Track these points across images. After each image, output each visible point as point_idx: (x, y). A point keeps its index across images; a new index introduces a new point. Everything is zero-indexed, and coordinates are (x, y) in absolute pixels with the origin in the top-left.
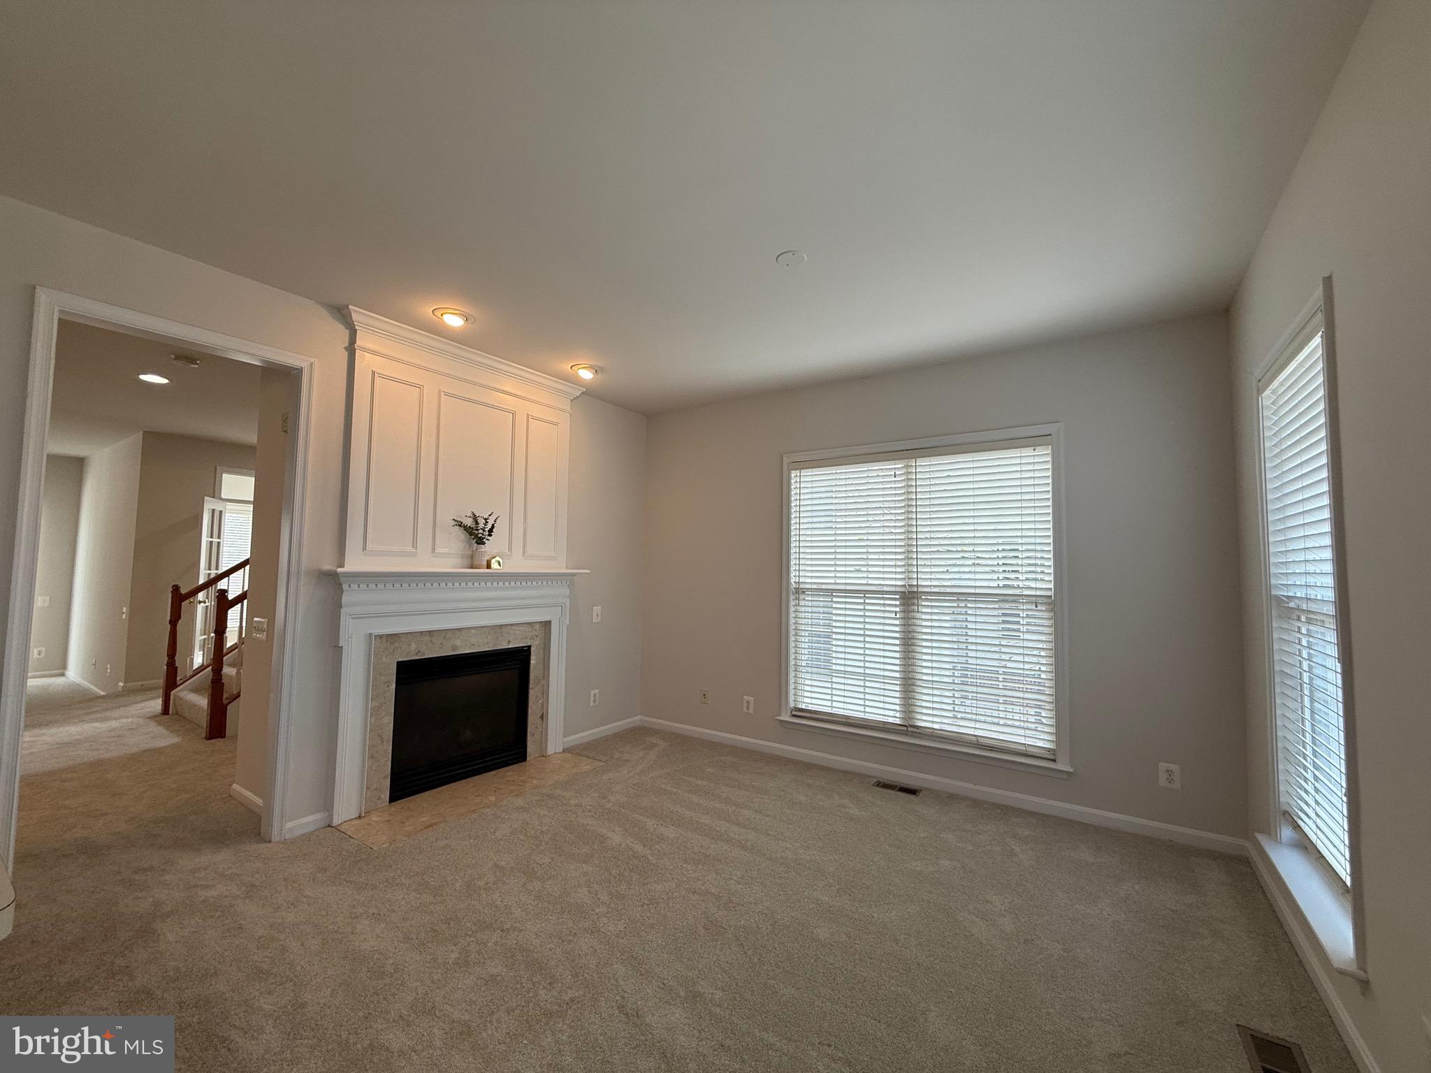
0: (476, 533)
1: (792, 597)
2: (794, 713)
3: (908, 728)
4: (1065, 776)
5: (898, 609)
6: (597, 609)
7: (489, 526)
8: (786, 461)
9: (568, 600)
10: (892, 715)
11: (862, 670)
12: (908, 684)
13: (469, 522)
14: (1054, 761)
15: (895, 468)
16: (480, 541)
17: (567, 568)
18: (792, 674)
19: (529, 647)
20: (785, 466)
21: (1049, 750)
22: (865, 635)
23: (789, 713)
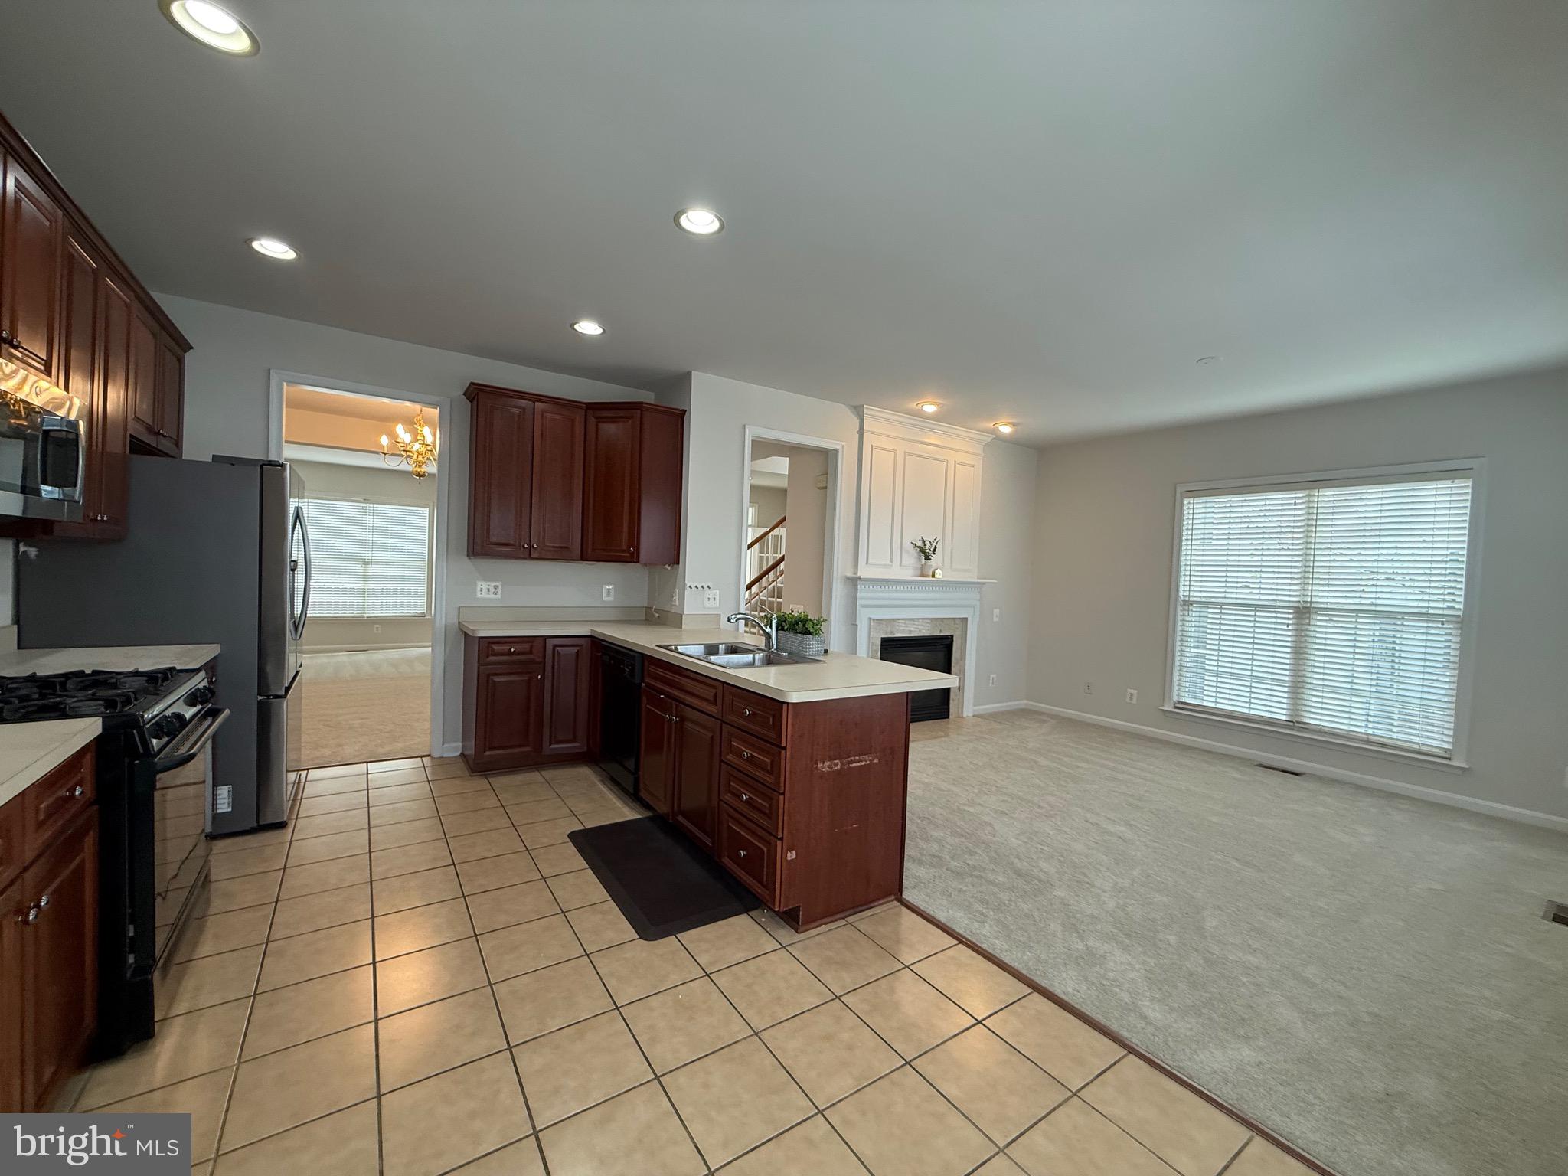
0: (925, 553)
1: (1180, 608)
2: (1178, 705)
3: (1295, 724)
4: (1460, 772)
5: (1290, 622)
6: (996, 612)
7: (933, 548)
8: (1179, 490)
9: (978, 603)
10: (1281, 713)
11: (1249, 673)
12: (1297, 687)
13: (919, 544)
14: (1450, 759)
15: (1295, 498)
16: (927, 558)
17: (978, 578)
18: (1176, 673)
19: (952, 636)
20: (1178, 496)
21: (1447, 750)
22: (1254, 643)
23: (1173, 705)
